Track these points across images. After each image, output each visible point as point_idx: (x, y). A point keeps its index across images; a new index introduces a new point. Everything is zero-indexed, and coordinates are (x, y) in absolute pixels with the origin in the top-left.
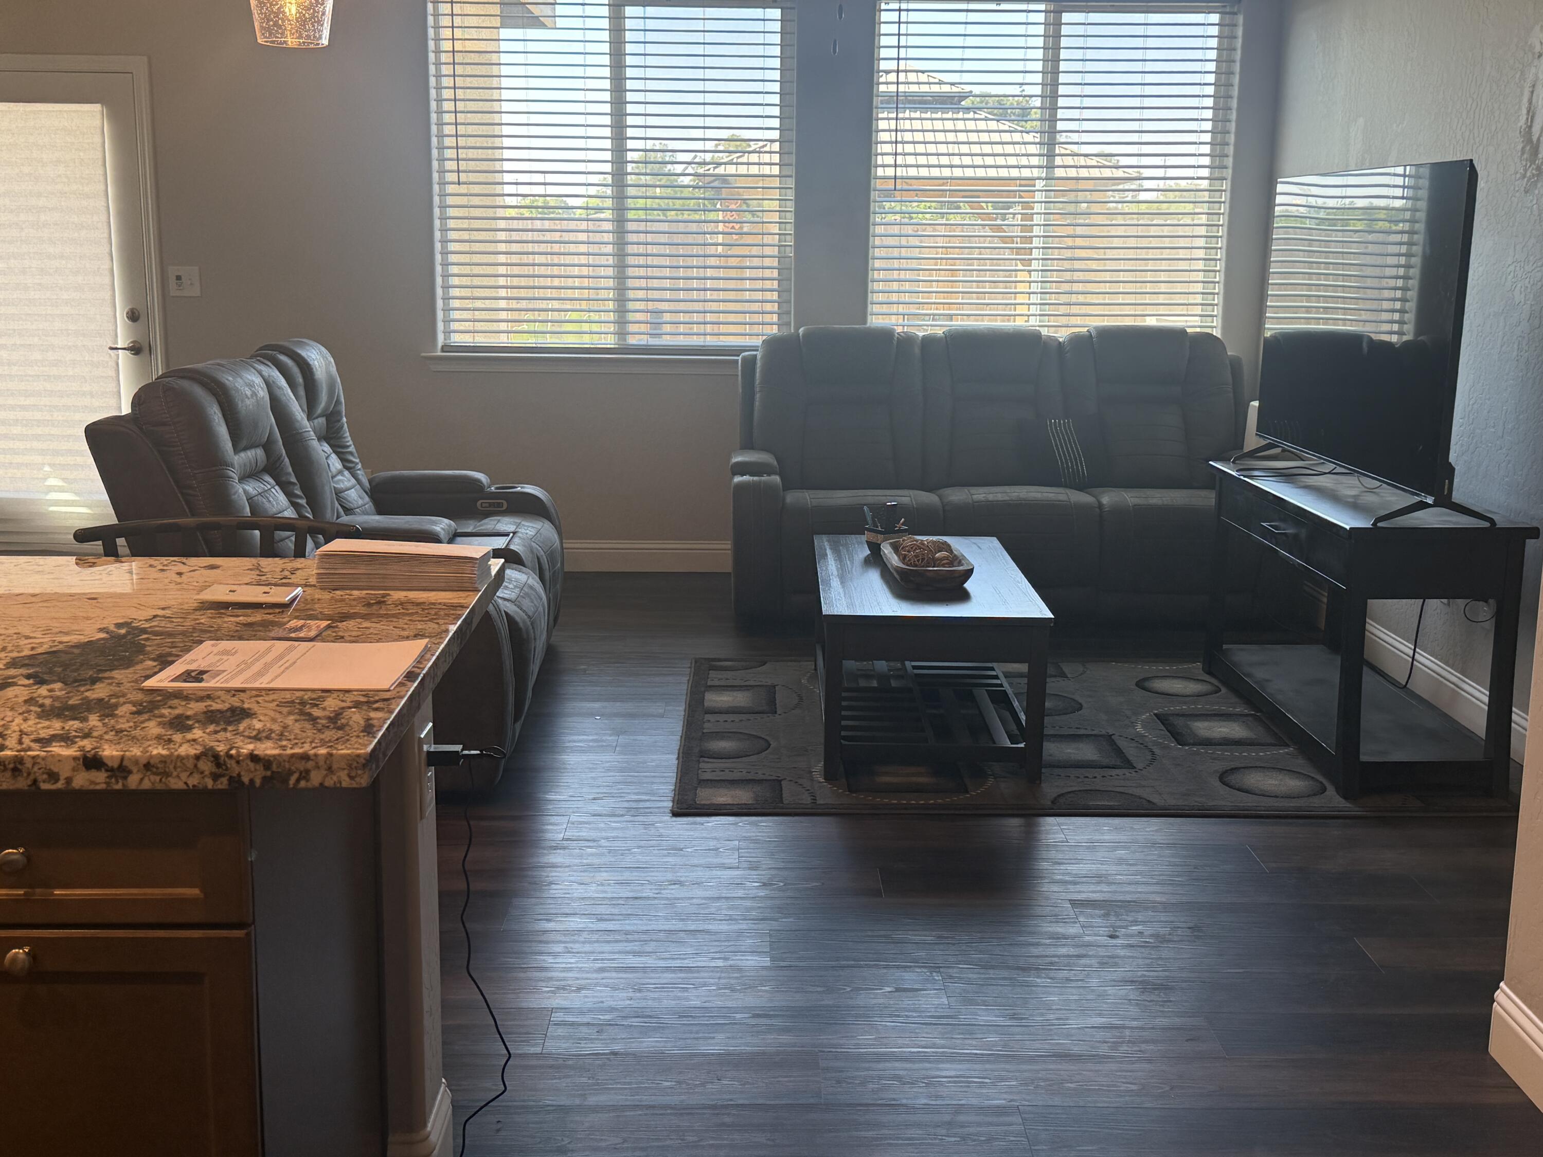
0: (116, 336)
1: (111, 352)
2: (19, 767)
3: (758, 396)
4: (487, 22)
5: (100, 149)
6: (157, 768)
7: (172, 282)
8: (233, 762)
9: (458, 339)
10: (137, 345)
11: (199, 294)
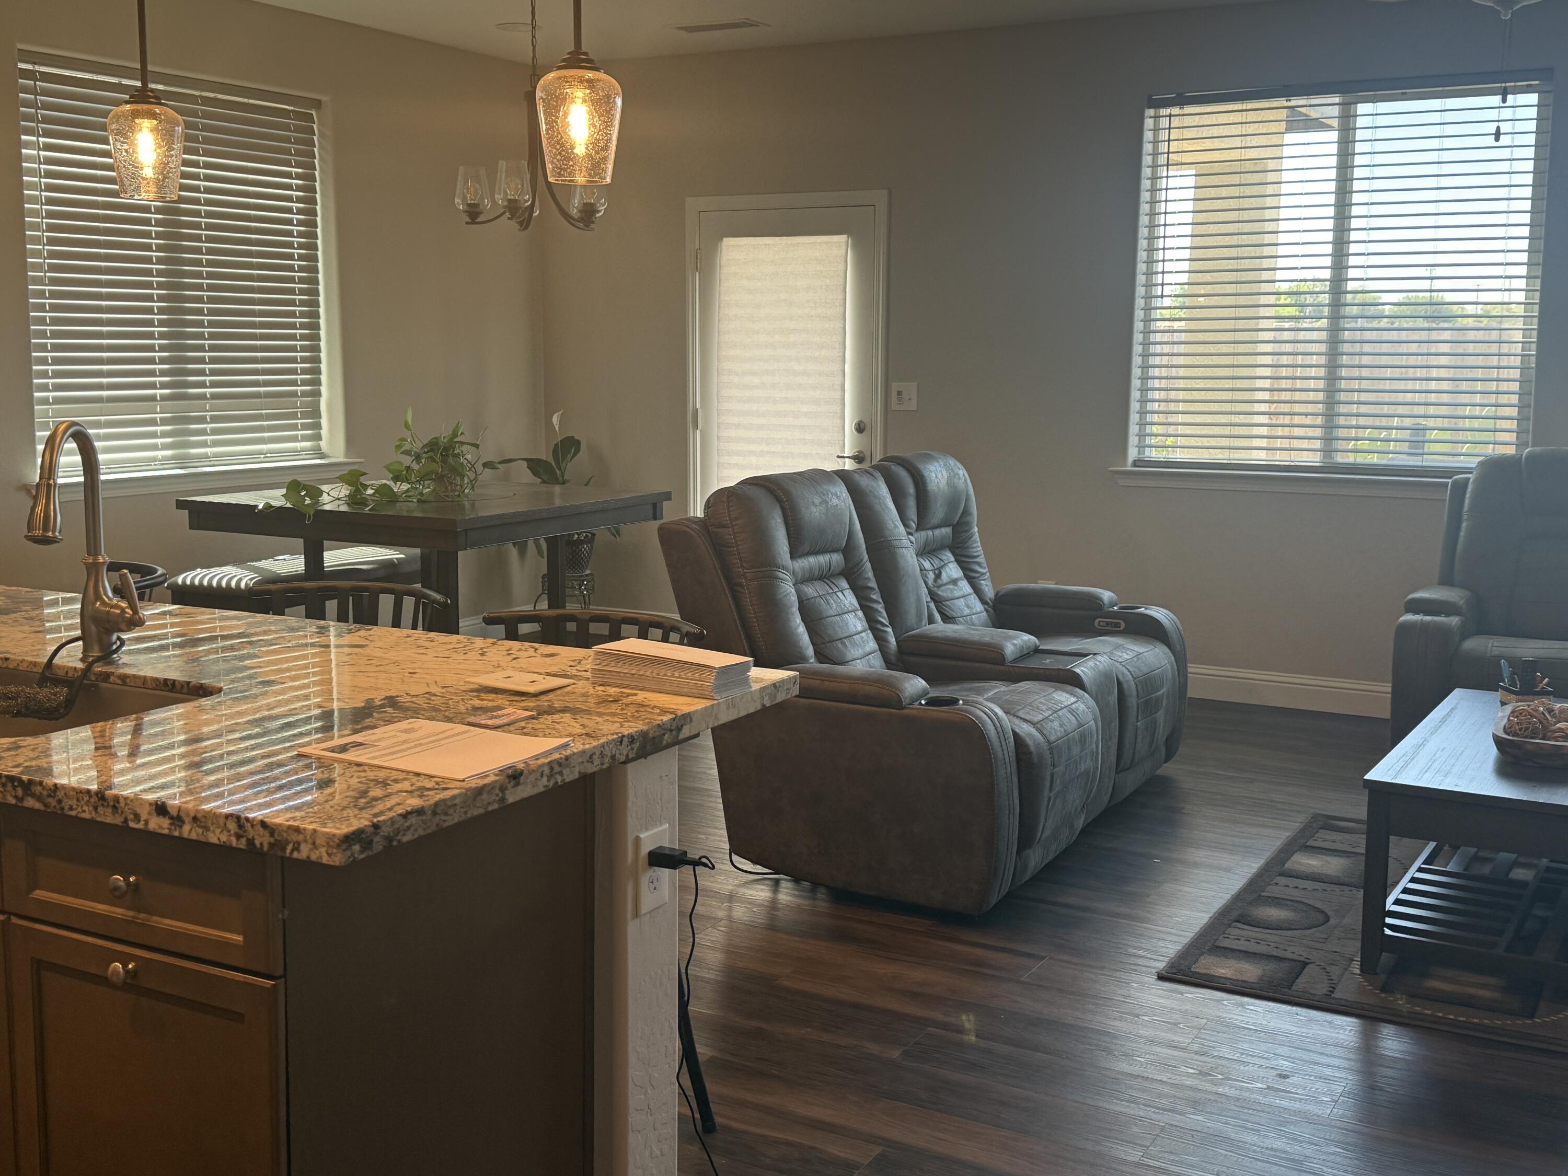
0: (844, 446)
1: (839, 460)
2: (117, 805)
3: (1464, 525)
4: (1273, 127)
5: (842, 275)
6: (201, 822)
7: (894, 395)
8: (249, 825)
9: (1154, 454)
10: (861, 455)
11: (915, 408)
